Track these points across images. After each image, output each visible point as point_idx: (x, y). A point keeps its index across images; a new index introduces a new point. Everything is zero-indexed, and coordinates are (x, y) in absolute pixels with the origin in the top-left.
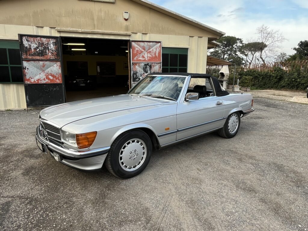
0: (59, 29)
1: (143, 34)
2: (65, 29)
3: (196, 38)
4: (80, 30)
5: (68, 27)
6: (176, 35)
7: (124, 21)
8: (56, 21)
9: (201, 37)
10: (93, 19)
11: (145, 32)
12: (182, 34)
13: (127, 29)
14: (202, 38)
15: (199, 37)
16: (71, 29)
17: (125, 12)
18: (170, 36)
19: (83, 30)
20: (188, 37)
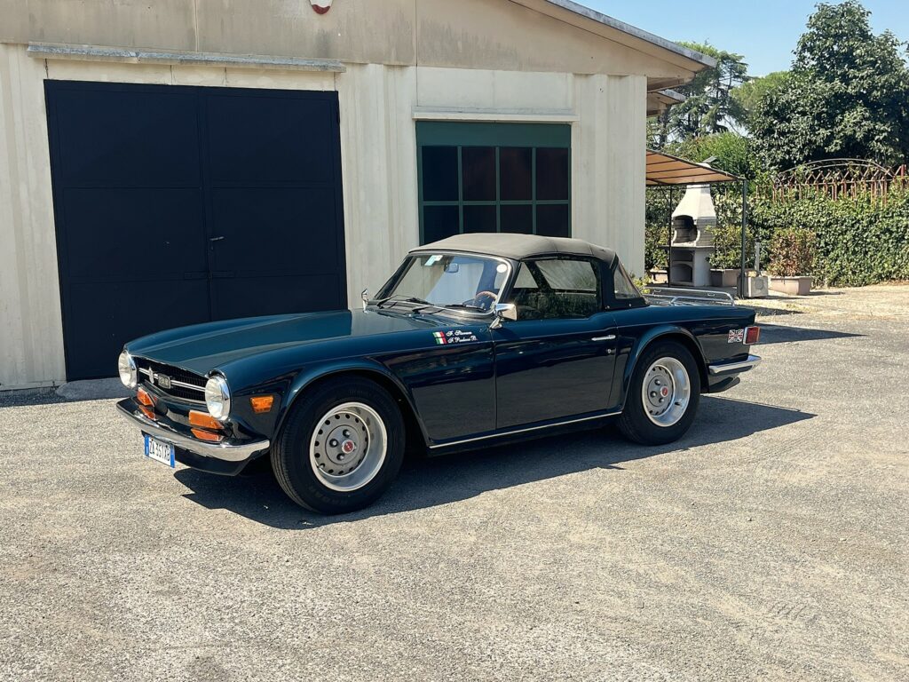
0: (43, 49)
1: (390, 66)
3: (600, 80)
4: (131, 55)
6: (520, 69)
7: (315, 15)
8: (31, 17)
9: (621, 77)
10: (185, 10)
11: (398, 59)
12: (546, 67)
13: (324, 48)
14: (624, 79)
15: (612, 76)
18: (499, 72)
19: (142, 55)
20: (570, 75)
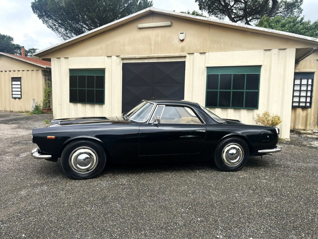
0: (122, 56)
1: (200, 53)
2: (127, 56)
3: (275, 51)
4: (138, 56)
5: (129, 54)
6: (243, 50)
7: (180, 42)
8: (121, 50)
9: (284, 49)
10: (150, 44)
11: (203, 51)
12: (253, 49)
13: (183, 50)
14: (286, 50)
15: (280, 49)
16: (131, 56)
17: (181, 33)
19: (140, 56)
20: (262, 51)
